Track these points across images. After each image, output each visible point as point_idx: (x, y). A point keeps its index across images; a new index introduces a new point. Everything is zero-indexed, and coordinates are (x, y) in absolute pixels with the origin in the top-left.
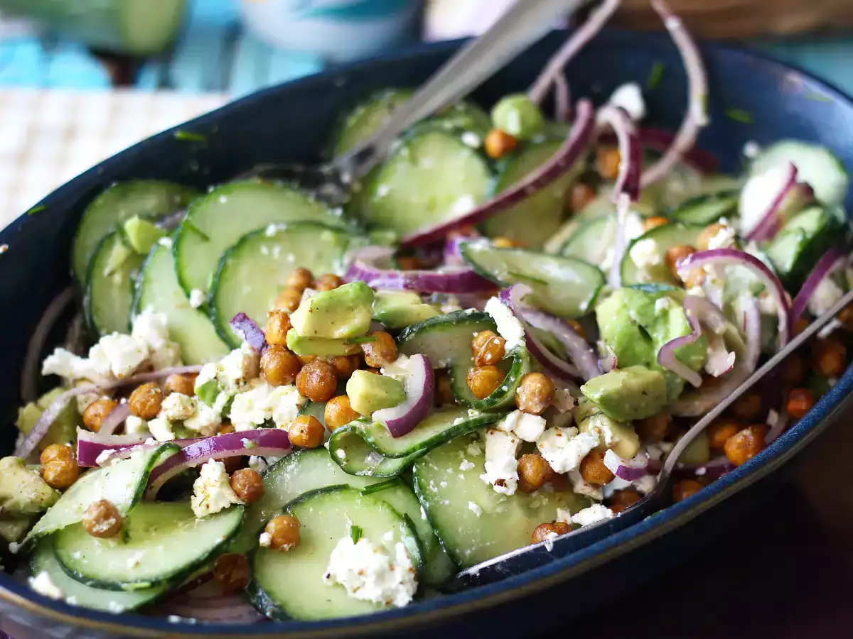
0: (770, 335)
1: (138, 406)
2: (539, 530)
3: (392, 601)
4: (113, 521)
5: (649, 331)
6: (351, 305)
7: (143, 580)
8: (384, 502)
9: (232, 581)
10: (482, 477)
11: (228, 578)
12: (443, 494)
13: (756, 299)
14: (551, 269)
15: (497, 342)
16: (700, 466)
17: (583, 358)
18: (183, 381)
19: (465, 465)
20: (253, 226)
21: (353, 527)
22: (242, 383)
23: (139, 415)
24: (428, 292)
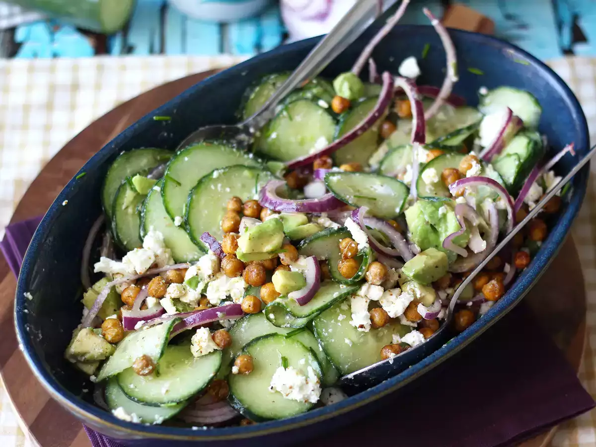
0: (503, 221)
1: (154, 292)
2: (384, 350)
3: (308, 400)
4: (151, 367)
5: (436, 227)
6: (272, 233)
7: (172, 402)
8: (298, 341)
9: (220, 395)
10: (351, 322)
11: (217, 394)
12: (331, 336)
13: (495, 203)
14: (377, 187)
15: (353, 245)
16: (469, 301)
17: (400, 244)
18: (177, 274)
19: (341, 317)
20: (205, 173)
21: (282, 358)
22: (212, 277)
23: (154, 296)
24: (310, 212)
